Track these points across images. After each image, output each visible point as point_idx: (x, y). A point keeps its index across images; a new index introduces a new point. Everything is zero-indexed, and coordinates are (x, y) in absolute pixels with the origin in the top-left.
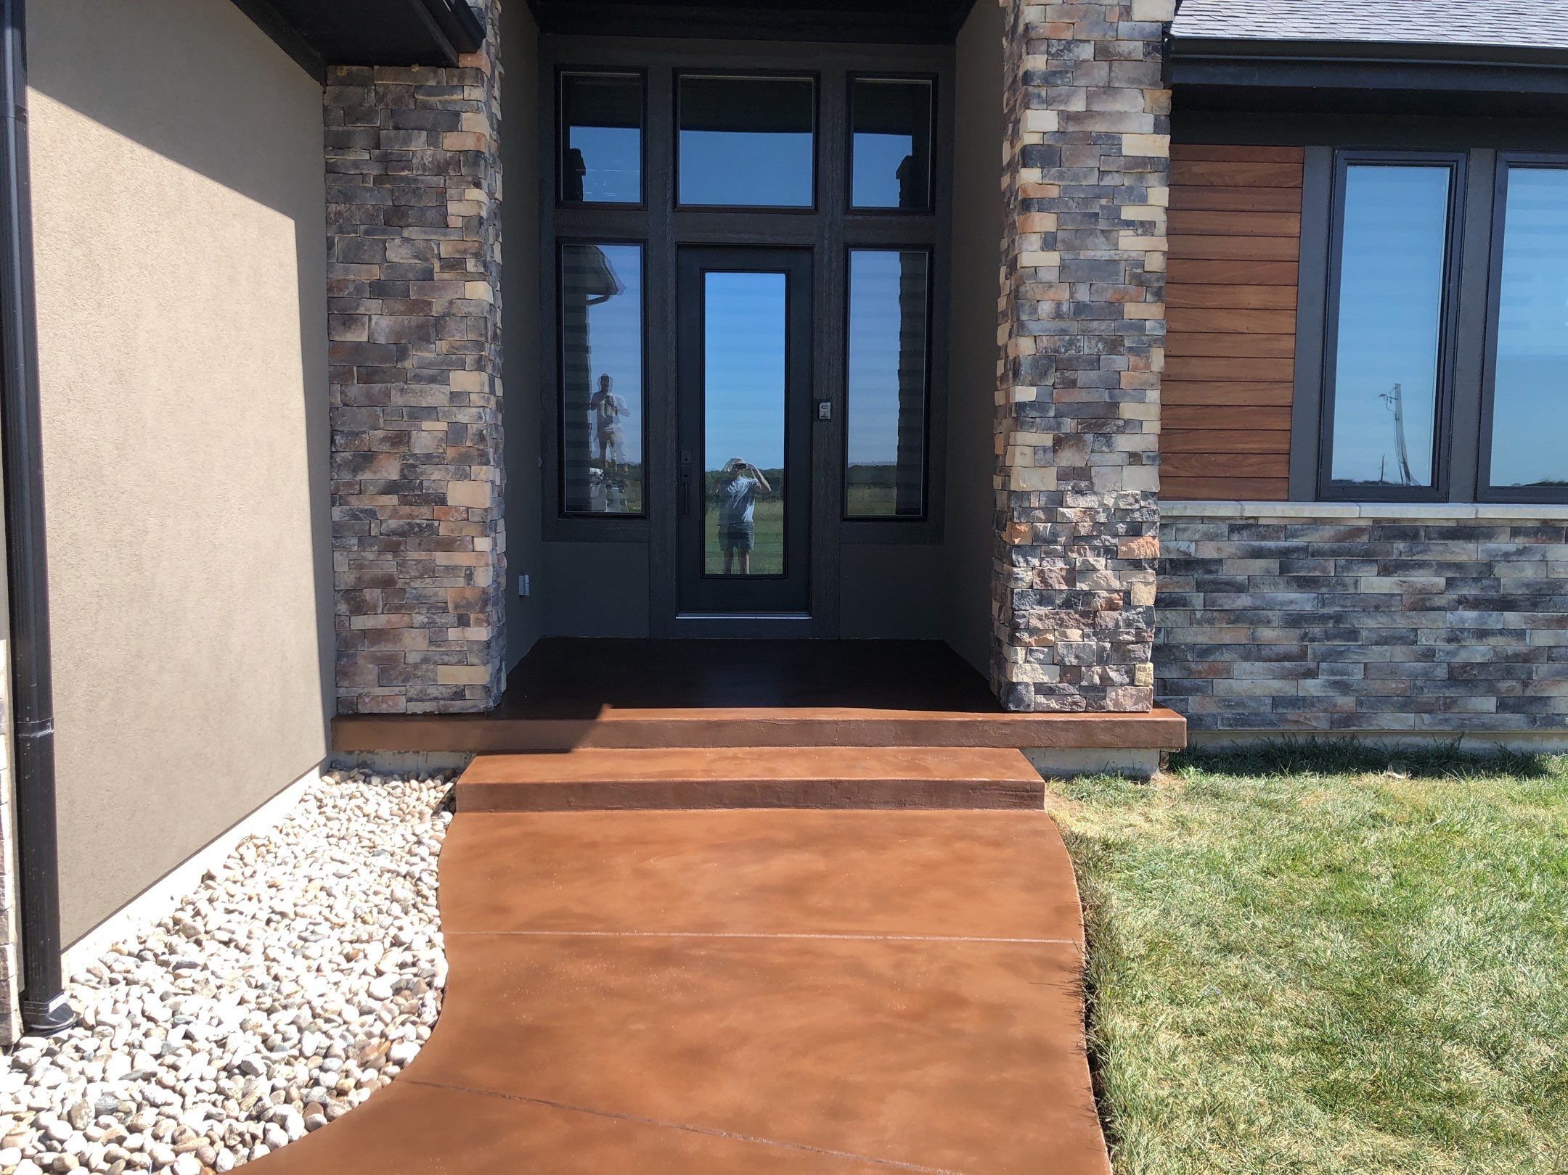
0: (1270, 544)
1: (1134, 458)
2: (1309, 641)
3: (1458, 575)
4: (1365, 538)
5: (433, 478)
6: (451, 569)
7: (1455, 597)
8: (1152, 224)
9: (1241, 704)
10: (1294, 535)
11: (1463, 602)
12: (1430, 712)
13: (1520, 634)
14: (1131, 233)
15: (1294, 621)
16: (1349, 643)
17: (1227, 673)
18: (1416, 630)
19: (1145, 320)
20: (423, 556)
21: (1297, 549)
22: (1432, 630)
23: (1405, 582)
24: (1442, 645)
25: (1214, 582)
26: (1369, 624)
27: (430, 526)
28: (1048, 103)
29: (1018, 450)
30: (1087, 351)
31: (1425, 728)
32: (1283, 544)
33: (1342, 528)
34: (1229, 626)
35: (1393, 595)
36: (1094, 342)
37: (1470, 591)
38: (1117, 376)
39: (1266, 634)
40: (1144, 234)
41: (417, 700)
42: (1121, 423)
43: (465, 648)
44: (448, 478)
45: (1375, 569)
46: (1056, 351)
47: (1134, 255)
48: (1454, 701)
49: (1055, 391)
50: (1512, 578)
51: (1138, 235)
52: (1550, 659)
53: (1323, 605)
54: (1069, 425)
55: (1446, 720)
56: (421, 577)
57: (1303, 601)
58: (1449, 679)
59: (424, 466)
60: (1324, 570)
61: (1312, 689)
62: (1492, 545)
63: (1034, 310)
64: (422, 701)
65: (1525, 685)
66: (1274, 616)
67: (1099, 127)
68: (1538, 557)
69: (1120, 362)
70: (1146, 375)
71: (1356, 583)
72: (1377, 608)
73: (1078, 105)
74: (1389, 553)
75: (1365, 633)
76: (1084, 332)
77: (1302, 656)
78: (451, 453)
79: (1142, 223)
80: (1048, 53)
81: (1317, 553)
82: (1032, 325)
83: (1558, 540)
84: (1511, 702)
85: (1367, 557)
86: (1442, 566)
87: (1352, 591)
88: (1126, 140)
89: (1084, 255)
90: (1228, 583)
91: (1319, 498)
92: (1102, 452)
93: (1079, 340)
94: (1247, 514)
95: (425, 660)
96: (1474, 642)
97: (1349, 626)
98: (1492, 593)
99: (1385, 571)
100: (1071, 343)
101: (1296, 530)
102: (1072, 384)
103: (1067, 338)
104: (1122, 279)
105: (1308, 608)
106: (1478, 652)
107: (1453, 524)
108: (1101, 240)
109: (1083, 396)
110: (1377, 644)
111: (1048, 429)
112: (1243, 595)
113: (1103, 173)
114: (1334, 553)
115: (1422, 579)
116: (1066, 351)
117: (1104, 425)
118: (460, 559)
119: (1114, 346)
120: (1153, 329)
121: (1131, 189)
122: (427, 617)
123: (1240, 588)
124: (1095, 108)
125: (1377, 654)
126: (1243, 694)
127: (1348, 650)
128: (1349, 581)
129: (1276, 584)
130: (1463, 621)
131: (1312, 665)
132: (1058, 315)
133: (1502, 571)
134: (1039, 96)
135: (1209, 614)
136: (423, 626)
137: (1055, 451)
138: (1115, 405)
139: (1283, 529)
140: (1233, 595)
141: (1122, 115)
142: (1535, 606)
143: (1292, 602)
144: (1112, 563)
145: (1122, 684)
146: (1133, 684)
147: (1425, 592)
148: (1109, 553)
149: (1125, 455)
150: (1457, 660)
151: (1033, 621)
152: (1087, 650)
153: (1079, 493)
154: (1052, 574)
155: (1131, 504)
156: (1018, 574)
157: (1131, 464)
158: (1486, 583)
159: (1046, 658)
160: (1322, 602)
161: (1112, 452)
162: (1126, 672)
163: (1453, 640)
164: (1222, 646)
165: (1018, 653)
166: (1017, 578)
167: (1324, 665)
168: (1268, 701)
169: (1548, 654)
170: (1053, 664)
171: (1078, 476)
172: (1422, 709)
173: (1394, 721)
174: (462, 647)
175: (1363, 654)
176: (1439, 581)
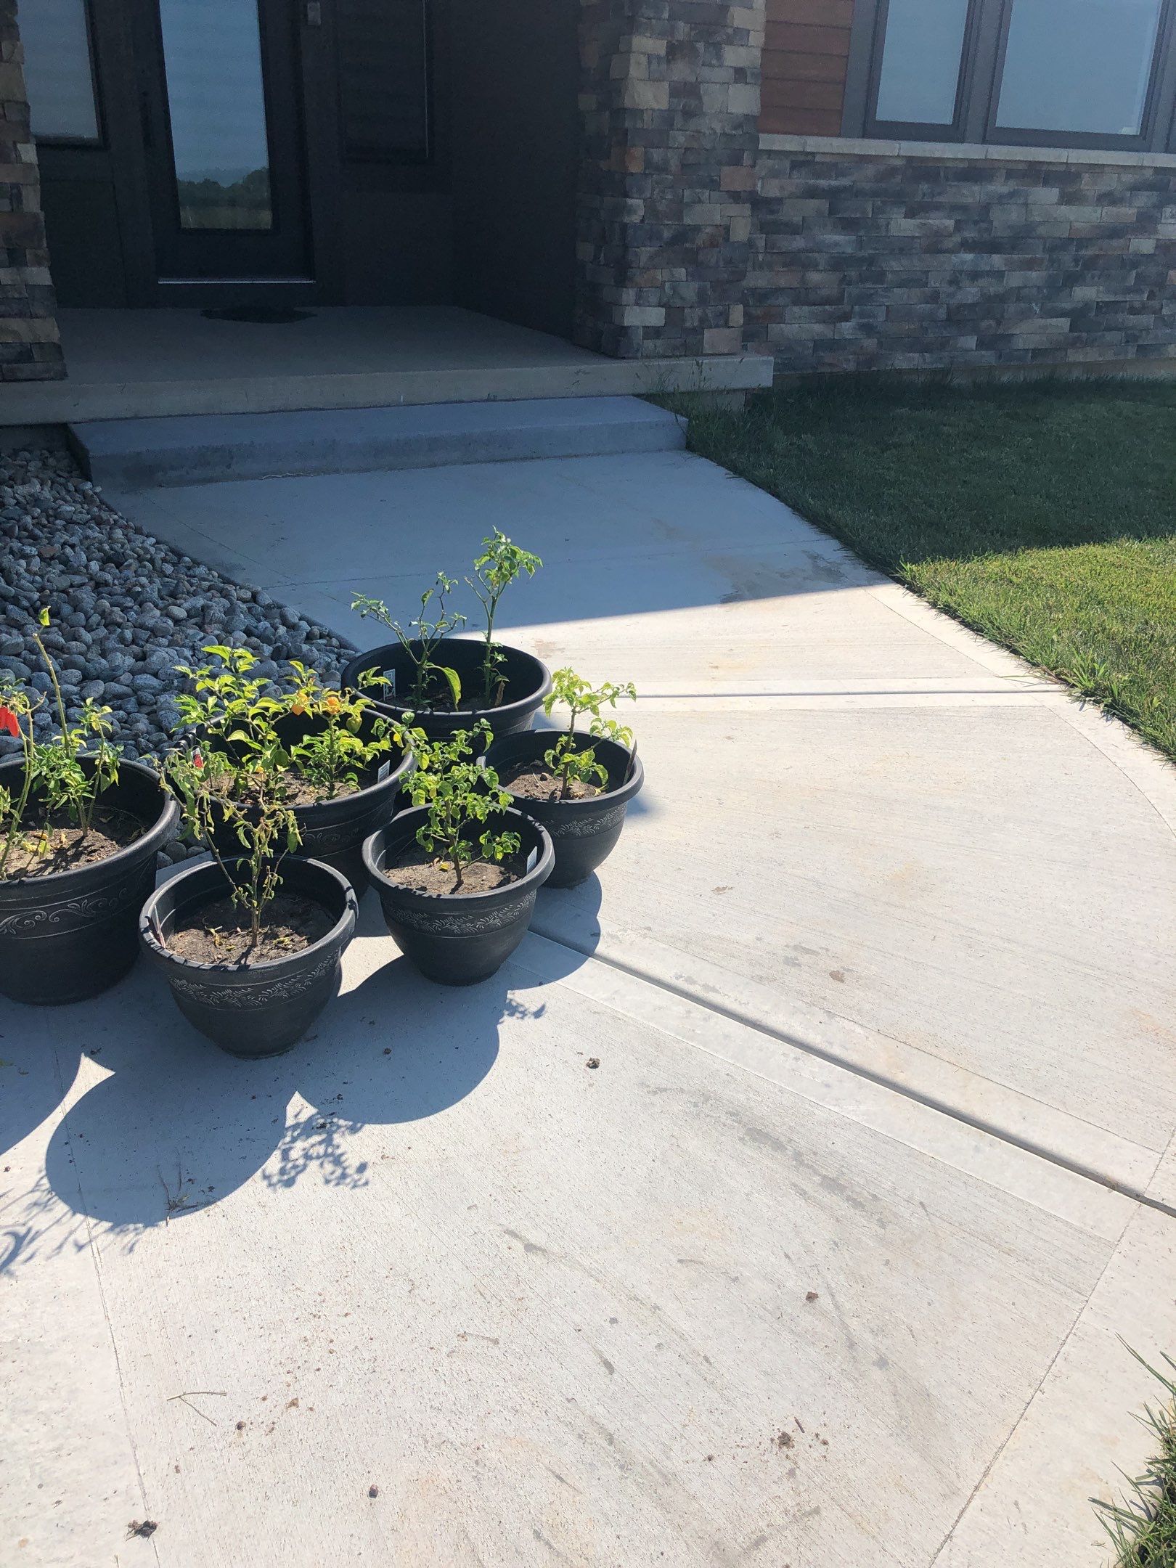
0: (823, 183)
2: (847, 284)
3: (963, 218)
4: (898, 178)
7: (959, 239)
9: (788, 349)
10: (841, 174)
11: (966, 246)
12: (929, 352)
13: (999, 275)
15: (838, 264)
16: (878, 286)
17: (780, 318)
18: (927, 272)
21: (844, 189)
22: (940, 271)
23: (924, 224)
24: (945, 287)
25: (774, 223)
26: (895, 266)
29: (633, 58)
31: (925, 367)
32: (834, 183)
33: (882, 166)
34: (785, 269)
35: (913, 237)
37: (970, 234)
39: (814, 277)
43: (26, 295)
45: (903, 210)
48: (948, 340)
50: (1006, 218)
52: (1018, 299)
53: (861, 248)
54: (682, 30)
55: (941, 358)
57: (841, 241)
58: (946, 320)
60: (864, 211)
61: (845, 332)
62: (991, 188)
65: (999, 323)
66: (822, 259)
68: (1021, 201)
71: (888, 225)
72: (901, 250)
74: (916, 195)
75: (890, 276)
77: (839, 300)
81: (858, 194)
83: (1037, 185)
84: (987, 340)
85: (898, 198)
86: (955, 208)
87: (883, 233)
90: (786, 224)
91: (865, 135)
92: (711, 65)
94: (808, 150)
96: (968, 283)
97: (878, 269)
98: (985, 235)
99: (910, 214)
101: (845, 168)
105: (849, 251)
106: (970, 293)
107: (966, 165)
110: (899, 287)
111: (662, 35)
112: (798, 237)
114: (875, 194)
115: (937, 222)
117: (716, 32)
123: (794, 230)
125: (900, 296)
126: (792, 337)
127: (876, 293)
128: (882, 222)
129: (825, 226)
130: (964, 262)
131: (846, 308)
133: (998, 216)
135: (769, 257)
137: (669, 62)
138: (724, 9)
139: (836, 166)
140: (789, 237)
142: (1013, 249)
143: (836, 244)
144: (715, 195)
145: (717, 326)
146: (727, 325)
147: (939, 234)
148: (713, 184)
149: (731, 71)
150: (953, 302)
151: (644, 259)
152: (690, 291)
153: (688, 114)
154: (662, 207)
155: (735, 128)
156: (631, 205)
157: (736, 82)
158: (984, 225)
159: (653, 300)
160: (860, 244)
161: (721, 66)
162: (721, 314)
163: (954, 282)
164: (778, 291)
165: (629, 295)
166: (631, 211)
167: (856, 308)
168: (811, 345)
169: (1017, 294)
170: (660, 305)
171: (687, 93)
172: (925, 349)
173: (904, 361)
174: (20, 293)
175: (886, 297)
176: (950, 223)
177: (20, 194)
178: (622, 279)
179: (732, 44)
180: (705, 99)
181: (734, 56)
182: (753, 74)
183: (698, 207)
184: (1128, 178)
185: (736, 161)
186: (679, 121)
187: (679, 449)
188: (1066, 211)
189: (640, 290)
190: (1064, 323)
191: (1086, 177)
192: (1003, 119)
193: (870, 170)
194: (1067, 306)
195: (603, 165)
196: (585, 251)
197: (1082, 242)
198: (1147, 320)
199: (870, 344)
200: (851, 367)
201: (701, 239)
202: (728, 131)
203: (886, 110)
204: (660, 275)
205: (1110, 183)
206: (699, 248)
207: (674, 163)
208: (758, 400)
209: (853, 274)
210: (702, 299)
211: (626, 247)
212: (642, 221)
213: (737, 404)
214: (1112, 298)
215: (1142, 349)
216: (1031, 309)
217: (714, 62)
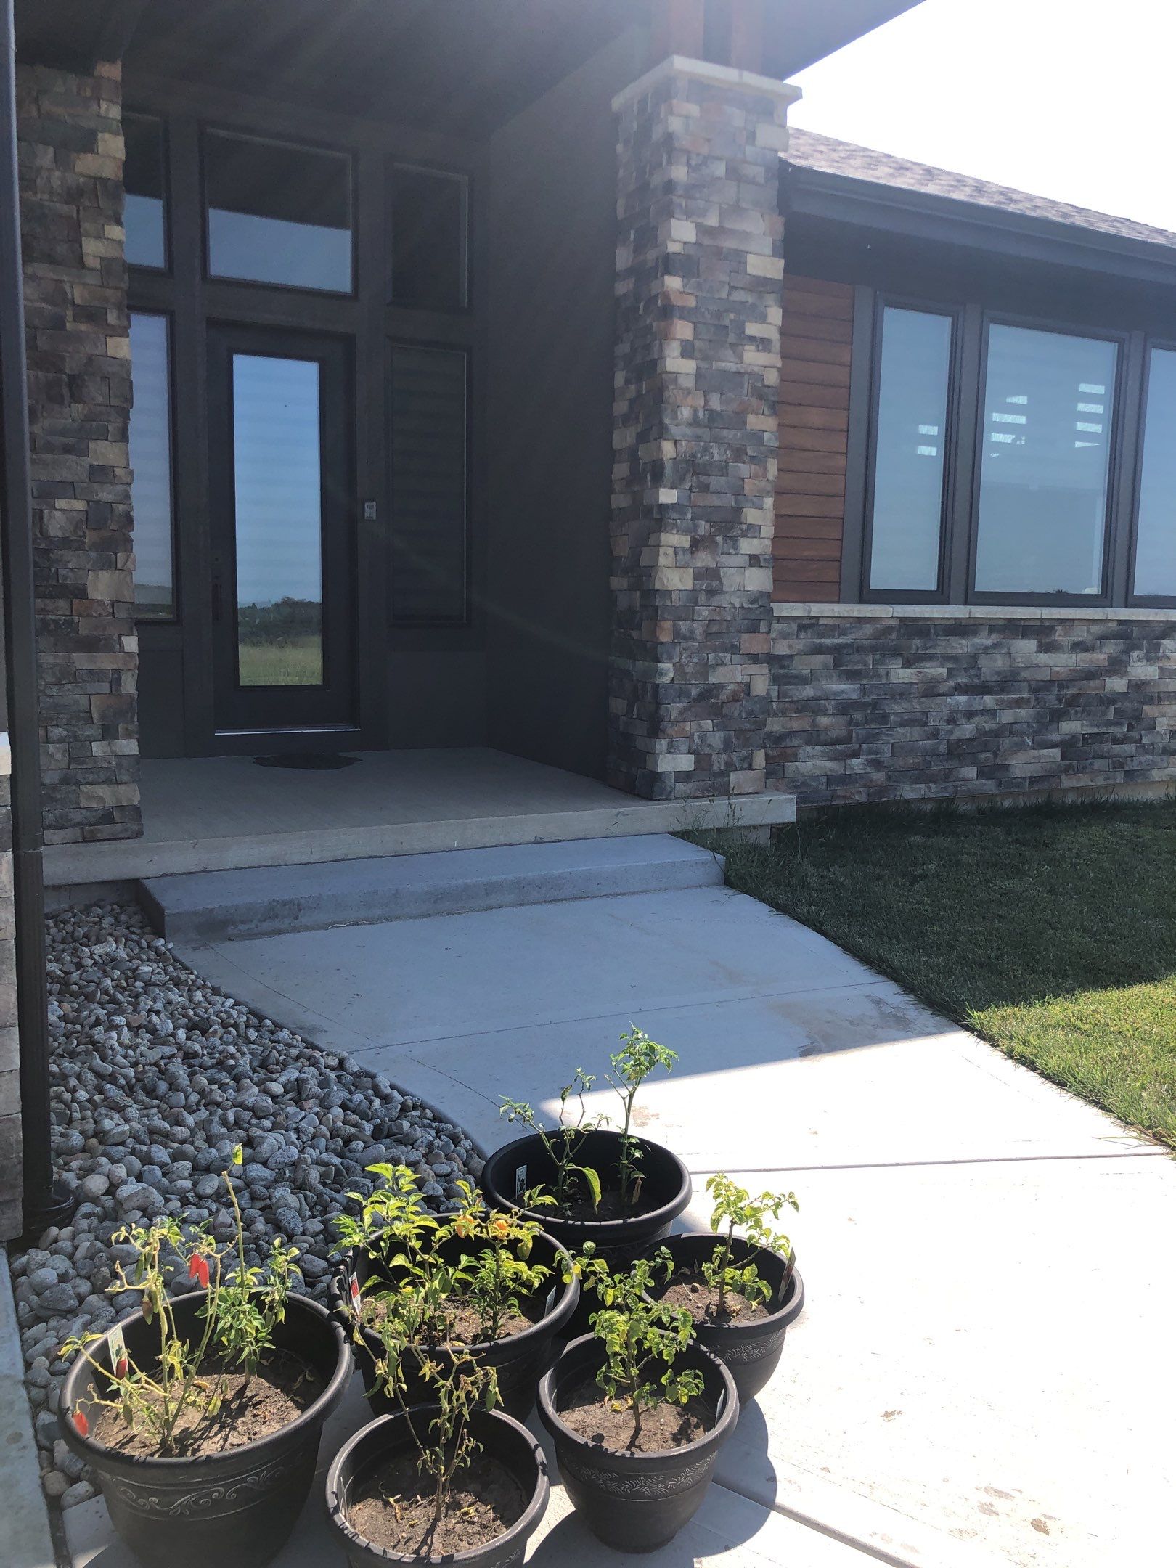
0: (827, 641)
1: (754, 560)
2: (854, 726)
3: (955, 666)
4: (894, 635)
5: (70, 566)
6: (96, 675)
7: (953, 684)
8: (770, 341)
9: (804, 784)
10: (843, 633)
11: (959, 689)
12: (934, 782)
13: (993, 713)
14: (753, 348)
15: (845, 708)
16: (882, 726)
17: (795, 757)
18: (927, 713)
19: (764, 431)
20: (60, 657)
21: (847, 646)
22: (938, 710)
23: (920, 673)
24: (944, 726)
25: (785, 676)
26: (897, 708)
27: (69, 623)
28: (688, 214)
29: (662, 551)
30: (716, 457)
31: (931, 796)
32: (836, 641)
33: (878, 626)
34: (797, 715)
35: (911, 684)
36: (723, 449)
37: (963, 679)
38: (741, 483)
39: (824, 721)
40: (764, 350)
41: (56, 828)
42: (744, 527)
43: (114, 764)
44: (89, 566)
45: (900, 661)
46: (694, 456)
47: (756, 369)
48: (950, 771)
49: (692, 494)
50: (993, 665)
51: (758, 351)
52: (1012, 734)
53: (865, 695)
54: (703, 528)
55: (946, 788)
56: (59, 683)
57: (847, 689)
58: (948, 754)
59: (60, 552)
60: (866, 664)
61: (856, 768)
62: (977, 640)
63: (675, 417)
64: (62, 828)
65: (996, 755)
66: (829, 704)
67: (729, 244)
68: (1005, 650)
69: (745, 469)
70: (764, 483)
71: (887, 674)
72: (901, 695)
73: (712, 221)
74: (910, 648)
75: (892, 718)
76: (716, 439)
77: (848, 739)
78: (91, 537)
79: (763, 340)
80: (688, 164)
81: (859, 649)
82: (674, 430)
83: (1017, 637)
84: (986, 769)
85: (895, 652)
86: (947, 658)
87: (884, 681)
88: (751, 259)
89: (717, 365)
90: (796, 677)
91: (861, 600)
92: (729, 554)
93: (712, 447)
94: (813, 614)
95: (65, 781)
96: (964, 721)
97: (881, 712)
98: (976, 680)
99: (908, 664)
100: (706, 449)
101: (846, 629)
102: (705, 488)
103: (702, 444)
104: (745, 392)
105: (855, 697)
106: (967, 730)
107: (952, 622)
108: (729, 352)
109: (715, 501)
110: (902, 726)
111: (686, 531)
112: (807, 687)
113: (733, 288)
114: (873, 649)
115: (932, 670)
116: (702, 457)
117: (732, 528)
118: (105, 662)
119: (739, 454)
120: (770, 440)
121: (754, 305)
122: (67, 730)
123: (804, 681)
124: (728, 225)
125: (903, 734)
126: (806, 774)
127: (881, 733)
128: (882, 672)
129: (831, 677)
130: (958, 704)
131: (855, 746)
132: (695, 422)
133: (983, 662)
134: (681, 206)
135: (782, 705)
136: (61, 740)
137: (692, 553)
138: (738, 510)
139: (837, 627)
140: (800, 687)
141: (746, 236)
142: (1002, 691)
143: (843, 692)
144: (736, 658)
145: (742, 769)
146: (750, 768)
147: (935, 681)
148: (734, 649)
149: (747, 557)
150: (954, 737)
151: (674, 714)
152: (716, 739)
153: (711, 593)
154: (689, 669)
155: (751, 603)
156: (662, 669)
157: (751, 566)
158: (972, 672)
159: (684, 748)
160: (864, 691)
161: (737, 554)
162: (746, 758)
163: (951, 720)
164: (791, 733)
165: (662, 745)
166: (661, 674)
167: (864, 746)
168: (824, 780)
169: (1010, 729)
170: (690, 753)
171: (710, 576)
172: (930, 780)
173: (911, 791)
174: (109, 763)
175: (891, 735)
176: (944, 671)
177: (119, 678)
178: (655, 730)
179: (747, 536)
180: (724, 581)
181: (748, 546)
182: (765, 559)
183: (721, 668)
184: (1095, 630)
185: (753, 629)
186: (702, 598)
187: (717, 885)
188: (1044, 658)
189: (672, 740)
190: (1056, 753)
191: (1059, 630)
192: (981, 585)
193: (868, 629)
194: (1056, 738)
195: (635, 634)
196: (618, 706)
197: (1062, 685)
198: (1130, 748)
199: (879, 777)
200: (863, 798)
201: (723, 697)
202: (745, 605)
203: (878, 581)
204: (688, 727)
205: (1080, 634)
206: (723, 703)
207: (699, 632)
208: (779, 832)
209: (859, 717)
210: (727, 746)
211: (658, 705)
212: (672, 681)
213: (764, 838)
214: (1095, 731)
215: (1127, 774)
216: (1024, 742)
217: (732, 551)
